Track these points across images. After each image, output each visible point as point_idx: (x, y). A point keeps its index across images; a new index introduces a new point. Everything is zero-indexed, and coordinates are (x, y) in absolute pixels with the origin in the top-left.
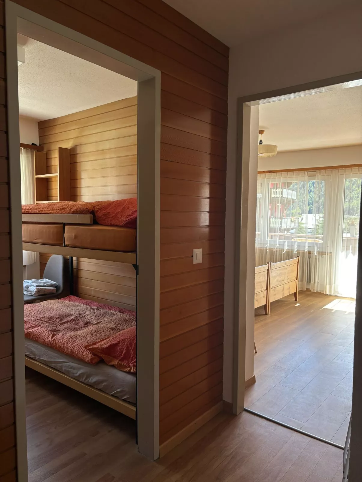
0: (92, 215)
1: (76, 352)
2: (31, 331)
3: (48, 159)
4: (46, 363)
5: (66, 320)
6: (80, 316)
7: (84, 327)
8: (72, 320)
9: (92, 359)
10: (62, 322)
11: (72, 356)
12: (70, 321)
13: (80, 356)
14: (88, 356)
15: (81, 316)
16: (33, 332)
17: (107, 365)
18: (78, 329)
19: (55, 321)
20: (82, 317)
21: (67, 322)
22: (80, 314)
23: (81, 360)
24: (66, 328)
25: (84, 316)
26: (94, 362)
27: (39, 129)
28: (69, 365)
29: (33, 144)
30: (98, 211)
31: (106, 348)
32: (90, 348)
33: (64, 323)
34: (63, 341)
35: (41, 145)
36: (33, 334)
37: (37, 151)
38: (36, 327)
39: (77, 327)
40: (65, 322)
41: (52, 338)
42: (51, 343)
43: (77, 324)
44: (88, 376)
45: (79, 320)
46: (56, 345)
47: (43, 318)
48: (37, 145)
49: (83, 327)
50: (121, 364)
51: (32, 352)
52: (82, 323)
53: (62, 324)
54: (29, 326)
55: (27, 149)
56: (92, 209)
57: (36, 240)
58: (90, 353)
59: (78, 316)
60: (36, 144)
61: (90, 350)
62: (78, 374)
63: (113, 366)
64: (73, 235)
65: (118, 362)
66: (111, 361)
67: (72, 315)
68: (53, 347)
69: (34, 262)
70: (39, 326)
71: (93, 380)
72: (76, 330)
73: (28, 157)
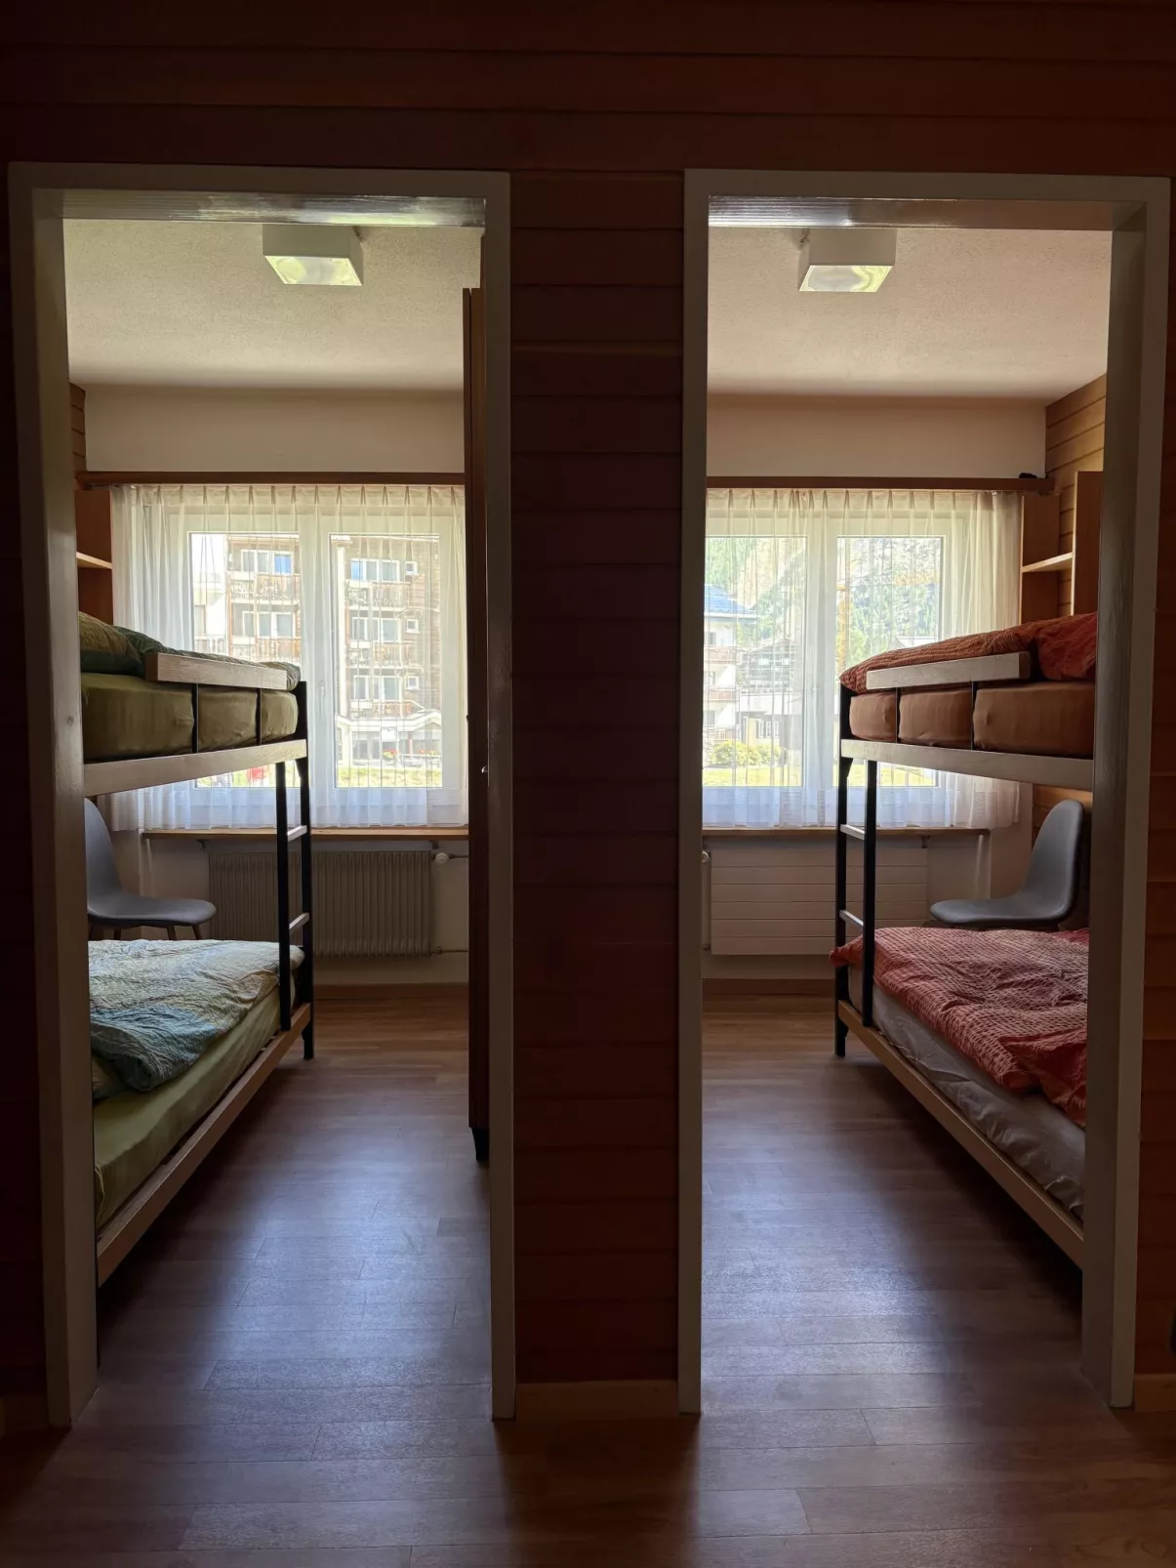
0: (1027, 653)
1: (981, 1051)
2: (911, 986)
3: (1064, 512)
4: (931, 1077)
5: (1019, 978)
6: (1063, 977)
7: (1057, 1005)
8: (1033, 980)
9: (1008, 1077)
10: (1005, 981)
11: (971, 1060)
12: (1027, 982)
13: (986, 1062)
14: (1003, 1064)
15: (1066, 977)
16: (912, 990)
17: (1049, 1103)
18: (1038, 1006)
19: (988, 975)
20: (1067, 980)
21: (1019, 984)
22: (1064, 971)
23: (987, 1076)
24: (1005, 999)
25: (1076, 978)
26: (1013, 1085)
27: (1048, 427)
28: (968, 1089)
29: (1023, 476)
30: (1044, 641)
31: (1049, 1052)
32: (1011, 1046)
33: (1009, 985)
34: (964, 1020)
35: (1050, 475)
36: (911, 994)
37: (1040, 493)
38: (925, 977)
39: (1038, 1000)
40: (1012, 983)
41: (943, 1011)
42: (938, 1023)
43: (1041, 993)
44: (1002, 1127)
45: (1051, 983)
46: (947, 1028)
47: (960, 963)
48: (1035, 477)
49: (1053, 1003)
50: (1077, 1105)
51: (908, 1044)
52: (1055, 994)
53: (1001, 987)
54: (911, 974)
55: (1007, 493)
56: (1031, 637)
57: (922, 734)
58: (1012, 1061)
59: (1060, 975)
60: (1034, 474)
61: (1010, 1049)
62: (981, 1117)
63: (1059, 1108)
64: (986, 714)
65: (1071, 1098)
66: (1059, 1094)
67: (1041, 969)
68: (942, 1032)
69: (1014, 823)
70: (932, 978)
71: (1011, 1137)
72: (1031, 1009)
73: (1008, 516)
